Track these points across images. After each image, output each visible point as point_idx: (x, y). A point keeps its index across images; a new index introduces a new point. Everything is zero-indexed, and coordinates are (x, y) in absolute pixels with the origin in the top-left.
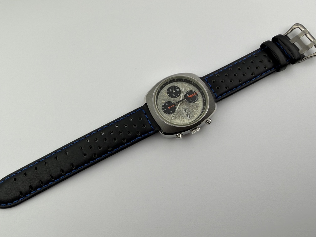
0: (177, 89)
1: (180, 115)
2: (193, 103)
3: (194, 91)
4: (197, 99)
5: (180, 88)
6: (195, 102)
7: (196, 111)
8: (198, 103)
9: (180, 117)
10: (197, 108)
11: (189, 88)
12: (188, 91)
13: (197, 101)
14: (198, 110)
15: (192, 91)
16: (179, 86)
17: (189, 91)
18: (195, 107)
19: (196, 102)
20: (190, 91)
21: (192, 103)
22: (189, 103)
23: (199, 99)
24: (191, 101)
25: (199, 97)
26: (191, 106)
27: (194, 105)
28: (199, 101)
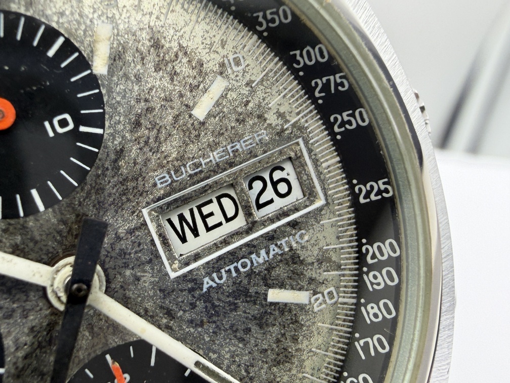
1: (254, 299)
2: (98, 100)
4: (52, 34)
6: (92, 81)
7: (218, 87)
8: (104, 30)
9: (273, 296)
10: (183, 68)
13: (68, 47)
14: (211, 65)
18: (157, 82)
19: (83, 63)
21: (99, 121)
22: (98, 168)
23: (49, 12)
24: (71, 126)
25: (22, 10)
26: (137, 140)
27: (138, 101)
28: (81, 15)
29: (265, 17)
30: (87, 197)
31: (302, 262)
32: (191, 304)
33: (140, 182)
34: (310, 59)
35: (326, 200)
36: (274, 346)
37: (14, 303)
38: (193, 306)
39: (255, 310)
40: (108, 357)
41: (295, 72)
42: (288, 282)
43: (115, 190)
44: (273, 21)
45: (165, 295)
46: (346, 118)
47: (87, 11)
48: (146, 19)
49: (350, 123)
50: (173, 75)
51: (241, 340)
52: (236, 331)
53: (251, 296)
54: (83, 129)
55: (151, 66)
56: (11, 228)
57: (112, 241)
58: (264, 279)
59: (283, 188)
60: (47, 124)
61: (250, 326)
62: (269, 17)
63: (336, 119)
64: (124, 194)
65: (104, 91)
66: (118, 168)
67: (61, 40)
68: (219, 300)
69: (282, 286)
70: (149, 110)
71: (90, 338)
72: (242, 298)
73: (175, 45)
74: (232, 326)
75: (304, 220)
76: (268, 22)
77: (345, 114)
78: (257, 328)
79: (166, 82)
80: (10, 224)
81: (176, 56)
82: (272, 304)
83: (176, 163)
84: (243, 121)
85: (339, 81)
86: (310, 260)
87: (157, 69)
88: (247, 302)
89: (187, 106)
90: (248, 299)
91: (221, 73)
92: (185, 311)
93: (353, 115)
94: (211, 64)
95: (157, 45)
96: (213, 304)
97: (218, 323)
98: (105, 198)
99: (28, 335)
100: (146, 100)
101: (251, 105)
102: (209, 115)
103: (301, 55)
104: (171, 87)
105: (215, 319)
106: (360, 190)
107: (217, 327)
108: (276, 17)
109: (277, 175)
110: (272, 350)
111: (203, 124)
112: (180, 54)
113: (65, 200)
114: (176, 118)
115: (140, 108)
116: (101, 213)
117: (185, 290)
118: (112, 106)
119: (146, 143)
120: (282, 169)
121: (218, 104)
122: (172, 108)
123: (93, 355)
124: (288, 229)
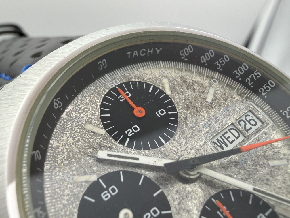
0: (105, 196)
1: (264, 166)
2: (171, 103)
3: (105, 99)
4: (148, 86)
5: (94, 178)
6: (167, 97)
7: (212, 90)
8: (165, 81)
9: (271, 163)
10: (196, 86)
11: (89, 127)
12: (110, 132)
13: (155, 88)
15: (102, 112)
16: (80, 185)
17: (106, 126)
18: (189, 93)
19: (162, 92)
20: (103, 119)
21: (174, 109)
22: (180, 125)
23: (145, 79)
24: (165, 113)
25: (137, 80)
26: (190, 113)
27: (185, 100)
28: (156, 78)
29: (219, 63)
30: (180, 136)
31: (276, 148)
32: (238, 172)
33: (198, 128)
34: (242, 72)
35: (273, 122)
36: (283, 185)
37: (166, 181)
38: (239, 172)
39: (267, 170)
40: (213, 199)
41: (237, 80)
42: (275, 156)
43: (189, 132)
44: (223, 63)
45: (225, 170)
46: (265, 88)
47: (158, 76)
48: (178, 75)
49: (268, 89)
50: (194, 90)
51: (267, 184)
52: (263, 181)
53: (262, 165)
54: (169, 113)
55: (185, 88)
56: (156, 152)
57: (195, 151)
58: (264, 157)
59: (253, 122)
60: (156, 113)
61: (268, 178)
62: (221, 62)
63: (261, 90)
64: (193, 133)
65: (172, 99)
66: (187, 124)
67: (152, 87)
68: (249, 168)
69: (273, 159)
70: (191, 102)
71: (202, 192)
72: (258, 166)
73: (191, 80)
74: (260, 179)
75: (268, 130)
76: (221, 64)
77: (264, 86)
78: (272, 178)
79: (193, 92)
80: (155, 151)
81: (193, 83)
82: (273, 167)
83: (208, 119)
84: (226, 100)
85: (256, 74)
86: (279, 146)
87: (188, 89)
88: (261, 167)
89: (204, 99)
90: (261, 166)
91: (211, 86)
92: (237, 175)
93: (268, 85)
94: (206, 84)
95: (185, 82)
96: (247, 170)
97: (254, 178)
98: (186, 135)
99: (177, 194)
100: (188, 99)
101: (226, 94)
102: (213, 100)
103: (238, 72)
104: (195, 94)
105: (251, 176)
106: (285, 113)
107: (254, 180)
108: (223, 61)
109: (248, 118)
110: (283, 187)
111: (212, 103)
112: (194, 83)
113: (172, 138)
114: (201, 103)
115: (187, 102)
116: (187, 141)
117: (233, 166)
118: (177, 103)
119: (194, 113)
120: (249, 116)
121: (214, 96)
122: (198, 100)
123: (206, 200)
124: (264, 135)
